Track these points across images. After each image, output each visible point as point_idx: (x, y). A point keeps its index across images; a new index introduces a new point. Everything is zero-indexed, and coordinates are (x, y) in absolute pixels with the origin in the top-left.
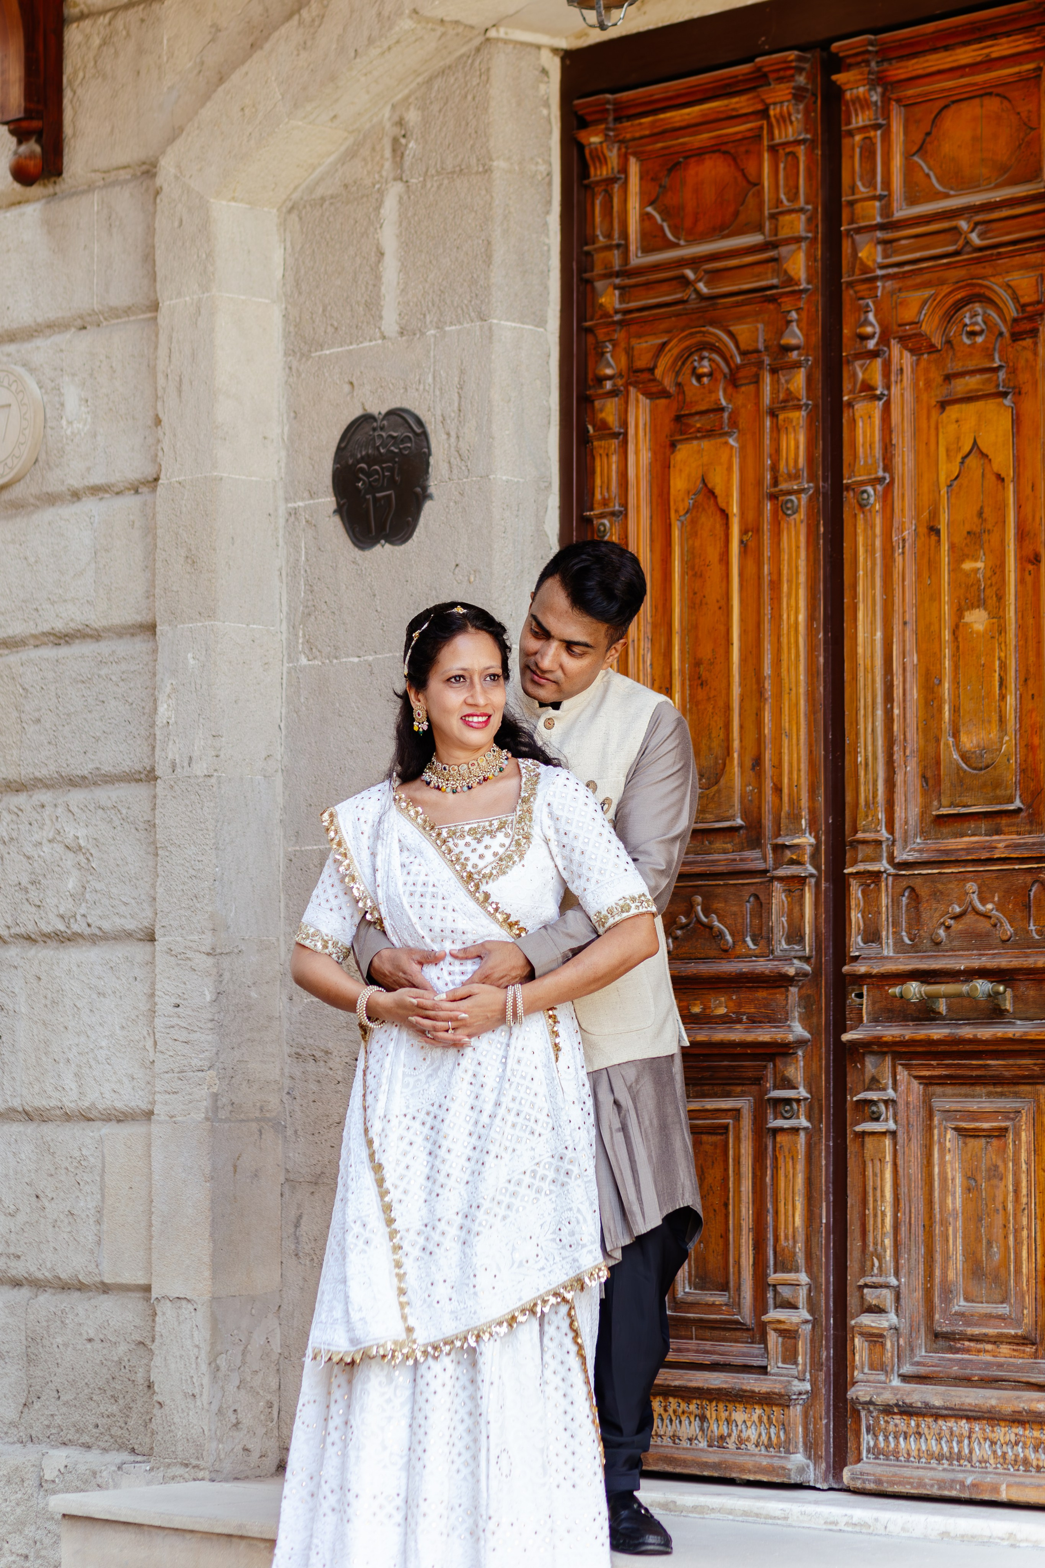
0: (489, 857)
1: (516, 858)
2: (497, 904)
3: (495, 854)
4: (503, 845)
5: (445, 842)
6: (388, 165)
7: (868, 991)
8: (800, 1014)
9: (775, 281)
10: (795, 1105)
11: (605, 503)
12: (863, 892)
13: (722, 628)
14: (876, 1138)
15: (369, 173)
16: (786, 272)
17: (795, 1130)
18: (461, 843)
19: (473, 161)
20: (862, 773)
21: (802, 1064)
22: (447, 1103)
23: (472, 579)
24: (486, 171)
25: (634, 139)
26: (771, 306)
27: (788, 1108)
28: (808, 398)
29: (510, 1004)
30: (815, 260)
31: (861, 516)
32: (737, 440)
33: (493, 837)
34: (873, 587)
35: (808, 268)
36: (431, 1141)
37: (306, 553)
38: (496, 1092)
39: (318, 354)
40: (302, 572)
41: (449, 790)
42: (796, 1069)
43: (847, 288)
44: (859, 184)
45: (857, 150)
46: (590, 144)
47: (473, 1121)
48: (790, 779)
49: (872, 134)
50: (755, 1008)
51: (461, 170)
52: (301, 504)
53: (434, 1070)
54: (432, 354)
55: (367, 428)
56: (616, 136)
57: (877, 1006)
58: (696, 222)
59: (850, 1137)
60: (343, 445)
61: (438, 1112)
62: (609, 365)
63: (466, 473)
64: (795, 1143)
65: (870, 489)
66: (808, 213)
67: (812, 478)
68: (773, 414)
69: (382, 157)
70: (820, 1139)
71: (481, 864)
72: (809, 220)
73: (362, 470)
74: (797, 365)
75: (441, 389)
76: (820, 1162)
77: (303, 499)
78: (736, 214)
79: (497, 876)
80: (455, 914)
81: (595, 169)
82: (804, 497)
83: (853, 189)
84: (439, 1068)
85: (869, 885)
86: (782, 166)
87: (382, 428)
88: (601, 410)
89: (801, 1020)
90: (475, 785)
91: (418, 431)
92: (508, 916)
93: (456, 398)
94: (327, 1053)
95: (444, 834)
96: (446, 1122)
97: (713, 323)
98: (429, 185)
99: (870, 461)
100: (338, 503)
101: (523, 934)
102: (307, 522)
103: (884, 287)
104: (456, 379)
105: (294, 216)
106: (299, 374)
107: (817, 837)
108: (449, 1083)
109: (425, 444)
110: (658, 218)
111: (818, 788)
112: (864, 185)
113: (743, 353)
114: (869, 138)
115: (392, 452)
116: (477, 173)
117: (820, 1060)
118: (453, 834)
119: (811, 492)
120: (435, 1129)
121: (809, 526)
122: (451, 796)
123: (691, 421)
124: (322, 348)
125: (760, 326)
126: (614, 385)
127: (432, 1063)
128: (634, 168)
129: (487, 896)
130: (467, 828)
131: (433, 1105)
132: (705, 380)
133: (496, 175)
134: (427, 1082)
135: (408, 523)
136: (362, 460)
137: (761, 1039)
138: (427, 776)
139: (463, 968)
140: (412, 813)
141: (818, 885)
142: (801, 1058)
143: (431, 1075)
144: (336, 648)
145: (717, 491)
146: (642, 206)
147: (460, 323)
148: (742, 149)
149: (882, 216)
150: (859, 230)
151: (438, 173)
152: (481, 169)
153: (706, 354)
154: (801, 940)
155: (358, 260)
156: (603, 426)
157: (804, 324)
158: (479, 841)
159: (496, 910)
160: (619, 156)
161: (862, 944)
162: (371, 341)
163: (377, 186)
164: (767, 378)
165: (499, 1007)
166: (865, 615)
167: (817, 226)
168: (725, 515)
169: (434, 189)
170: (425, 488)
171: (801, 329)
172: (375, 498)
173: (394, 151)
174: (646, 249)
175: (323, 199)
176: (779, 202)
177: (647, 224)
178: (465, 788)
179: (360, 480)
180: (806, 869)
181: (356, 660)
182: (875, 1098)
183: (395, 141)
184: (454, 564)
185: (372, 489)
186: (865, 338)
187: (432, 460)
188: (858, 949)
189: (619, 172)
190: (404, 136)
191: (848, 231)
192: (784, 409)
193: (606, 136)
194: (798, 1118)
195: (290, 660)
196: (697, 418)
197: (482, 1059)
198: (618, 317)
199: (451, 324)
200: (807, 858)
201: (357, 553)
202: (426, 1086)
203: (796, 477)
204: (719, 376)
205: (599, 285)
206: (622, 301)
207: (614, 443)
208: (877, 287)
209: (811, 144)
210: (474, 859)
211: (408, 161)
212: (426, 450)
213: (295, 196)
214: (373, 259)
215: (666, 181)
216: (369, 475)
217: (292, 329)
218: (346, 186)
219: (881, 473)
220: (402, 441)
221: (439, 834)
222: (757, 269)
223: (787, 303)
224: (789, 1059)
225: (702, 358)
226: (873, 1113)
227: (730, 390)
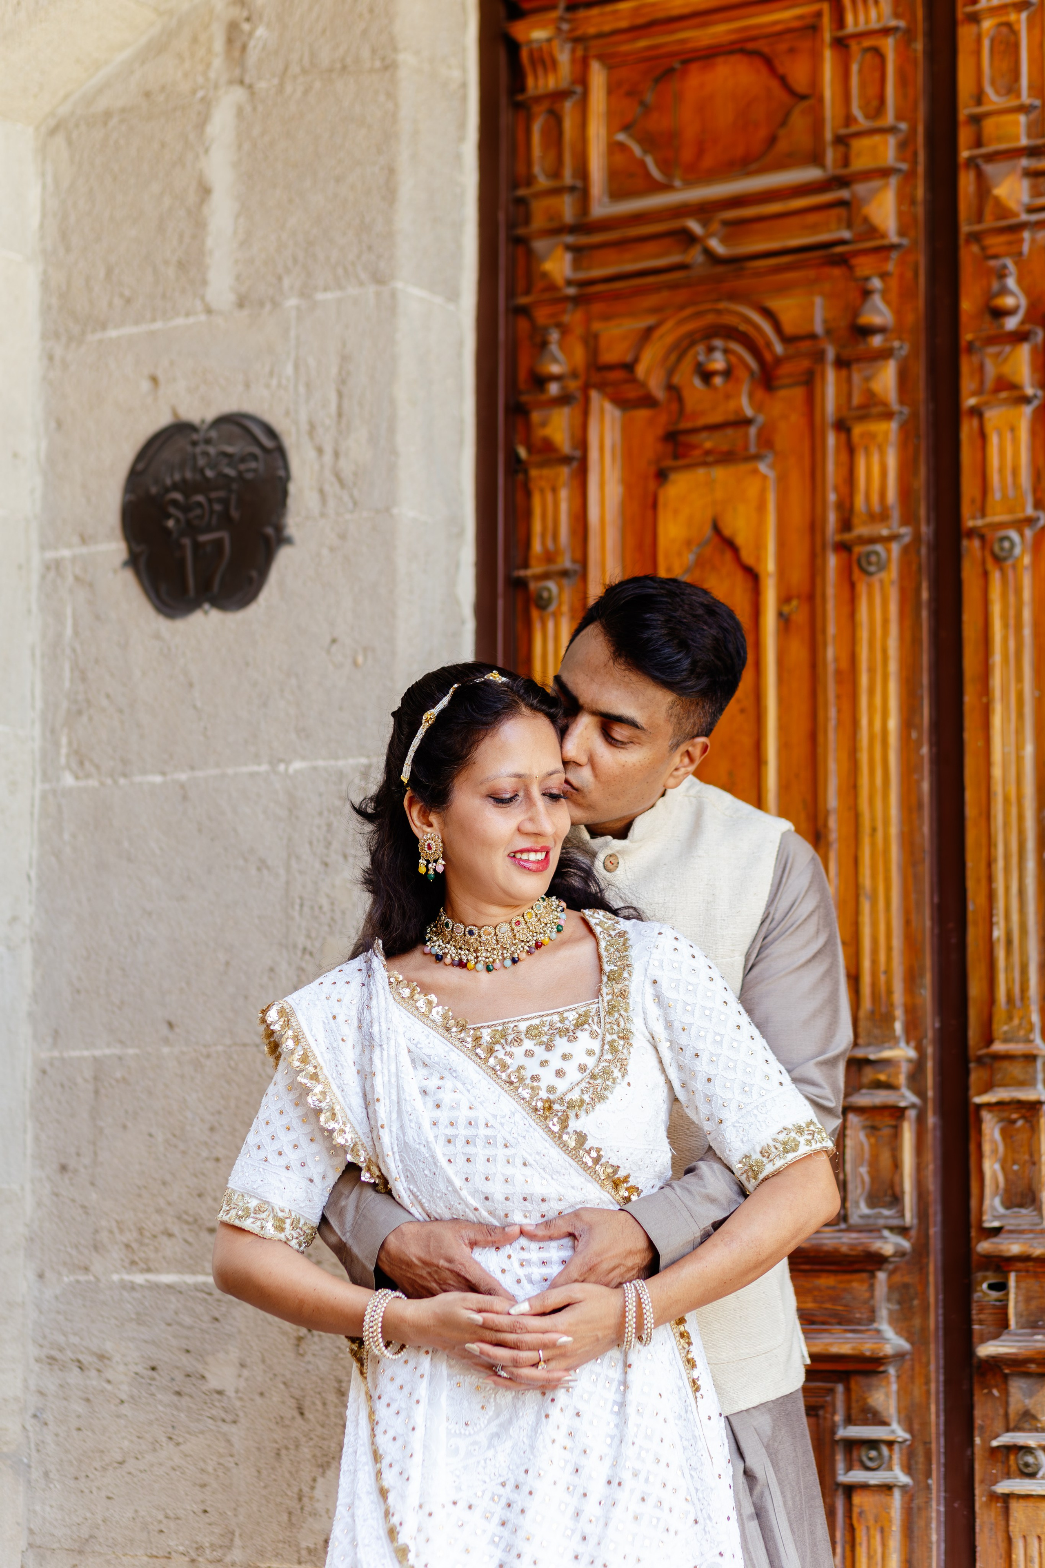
0: (573, 1075)
1: (617, 1073)
2: (598, 1150)
3: (582, 1068)
4: (590, 1053)
5: (491, 1051)
6: (218, 63)
7: (1017, 1281)
8: (891, 1312)
9: (846, 234)
10: (885, 1450)
11: (549, 557)
12: (1004, 1132)
13: (747, 741)
14: (1030, 1504)
15: (186, 75)
16: (866, 220)
17: (887, 1488)
18: (518, 1051)
19: (366, 53)
20: (1001, 954)
21: (894, 1387)
22: (530, 1481)
23: (360, 659)
24: (386, 68)
25: (600, 36)
26: (837, 272)
27: (873, 1454)
28: (902, 402)
29: (631, 1317)
30: (913, 202)
31: (996, 577)
32: (772, 466)
33: (573, 1039)
34: (1019, 678)
35: (900, 214)
36: (502, 1545)
37: (75, 625)
38: (608, 1462)
39: (98, 336)
40: (68, 651)
41: (480, 966)
42: (887, 1395)
43: (968, 242)
44: (989, 90)
45: (986, 44)
46: (530, 42)
47: (571, 1511)
48: (874, 962)
49: (1013, 17)
50: (815, 1301)
51: (344, 68)
52: (66, 553)
53: (501, 1425)
54: (293, 333)
55: (181, 442)
56: (572, 30)
57: (1034, 1304)
58: (700, 152)
59: (980, 1499)
60: (140, 467)
61: (514, 1496)
62: (555, 360)
63: (350, 505)
64: (887, 1508)
65: (1014, 535)
66: (901, 136)
67: (908, 518)
68: (842, 426)
69: (209, 50)
70: (928, 1502)
71: (561, 1086)
72: (902, 146)
73: (174, 502)
74: (885, 354)
75: (308, 385)
76: (929, 1536)
77: (69, 546)
78: (772, 140)
79: (593, 1104)
80: (527, 1171)
81: (536, 78)
82: (895, 548)
83: (979, 98)
84: (510, 1422)
85: (1014, 1122)
86: (855, 68)
87: (208, 441)
88: (544, 424)
89: (892, 1322)
90: (523, 956)
91: (268, 443)
92: (616, 1169)
93: (333, 397)
94: (102, 1357)
95: (486, 1035)
96: (529, 1514)
97: (733, 296)
98: (289, 89)
99: (1011, 492)
100: (131, 551)
101: (634, 1198)
102: (77, 579)
103: (1033, 241)
104: (334, 370)
105: (60, 139)
106: (65, 365)
107: (919, 1048)
108: (532, 1447)
109: (280, 463)
110: (637, 150)
111: (922, 975)
112: (997, 93)
113: (786, 339)
114: (1008, 25)
115: (226, 476)
116: (372, 70)
117: (927, 1382)
118: (501, 1037)
119: (907, 540)
120: (509, 1526)
121: (903, 591)
122: (484, 976)
123: (694, 439)
124: (104, 327)
125: (818, 301)
126: (563, 388)
127: (498, 1415)
128: (598, 77)
129: (581, 1138)
130: (523, 1026)
131: (503, 1485)
132: (718, 381)
133: (403, 73)
134: (490, 1446)
135: (250, 580)
136: (175, 487)
137: (835, 1350)
138: (435, 945)
139: (544, 1255)
140: (421, 1004)
141: (921, 1120)
142: (893, 1379)
143: (497, 1435)
144: (124, 762)
145: (741, 540)
146: (610, 133)
147: (340, 287)
148: (782, 47)
149: (1029, 136)
150: (991, 158)
151: (304, 71)
152: (378, 64)
153: (718, 343)
154: (896, 1200)
155: (167, 201)
156: (548, 446)
157: (894, 295)
158: (549, 1047)
159: (597, 1160)
160: (573, 61)
161: (1001, 1210)
162: (187, 315)
163: (200, 94)
164: (831, 375)
165: (612, 1321)
166: (1005, 719)
167: (915, 154)
168: (753, 576)
169: (299, 94)
170: (279, 529)
171: (888, 302)
172: (197, 546)
173: (230, 41)
174: (616, 194)
175: (108, 115)
176: (849, 119)
177: (619, 159)
178: (508, 962)
179: (169, 516)
180: (903, 1097)
181: (158, 779)
182: (1032, 1443)
183: (233, 28)
184: (328, 639)
185: (191, 529)
186: (999, 314)
187: (292, 488)
188: (996, 1218)
189: (574, 82)
190: (248, 19)
191: (971, 161)
192: (863, 418)
193: (559, 30)
194: (890, 1468)
195: (45, 778)
196: (704, 435)
197: (581, 1407)
198: (571, 291)
199: (326, 289)
200: (902, 1079)
201: (162, 624)
202: (490, 1453)
203: (883, 516)
204: (741, 373)
205: (540, 245)
206: (577, 265)
207: (565, 472)
208: (1021, 241)
209: (908, 36)
210: (547, 1077)
211: (253, 56)
212: (281, 473)
213: (64, 110)
214: (192, 198)
215: (649, 97)
216: (186, 509)
217: (54, 301)
218: (147, 95)
219: (1030, 511)
220: (243, 460)
221: (477, 1039)
222: (812, 218)
223: (864, 266)
224: (874, 1380)
225: (711, 350)
226: (1027, 1465)
227: (760, 394)
